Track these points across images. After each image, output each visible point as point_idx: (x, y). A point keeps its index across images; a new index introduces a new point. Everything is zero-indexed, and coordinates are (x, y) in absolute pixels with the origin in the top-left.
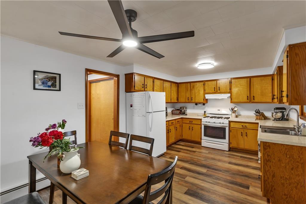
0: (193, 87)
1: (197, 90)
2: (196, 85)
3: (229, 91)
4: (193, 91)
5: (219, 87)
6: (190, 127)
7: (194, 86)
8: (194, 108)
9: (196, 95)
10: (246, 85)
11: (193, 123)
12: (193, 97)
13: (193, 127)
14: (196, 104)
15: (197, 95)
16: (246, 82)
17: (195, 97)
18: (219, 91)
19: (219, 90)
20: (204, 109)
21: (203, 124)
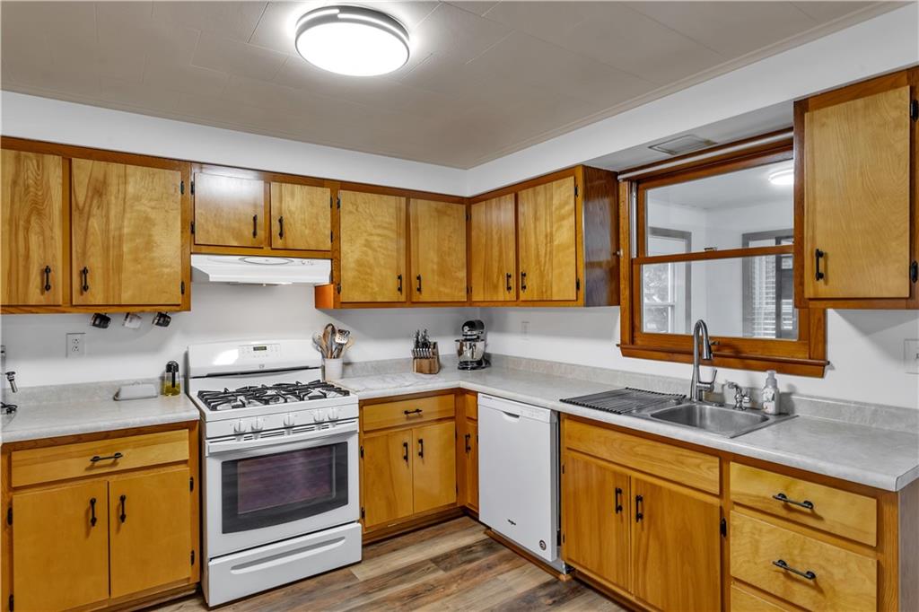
0: (99, 190)
1: (128, 215)
2: (125, 179)
3: (328, 245)
4: (95, 224)
5: (281, 221)
6: (93, 502)
7: (105, 183)
8: (72, 349)
9: (120, 256)
10: (394, 227)
11: (123, 464)
12: (95, 263)
13: (123, 499)
14: (102, 321)
15: (127, 257)
16: (392, 211)
17: (115, 268)
18: (278, 243)
19: (281, 235)
20: (156, 348)
21: (215, 455)
